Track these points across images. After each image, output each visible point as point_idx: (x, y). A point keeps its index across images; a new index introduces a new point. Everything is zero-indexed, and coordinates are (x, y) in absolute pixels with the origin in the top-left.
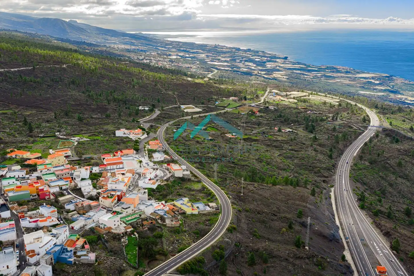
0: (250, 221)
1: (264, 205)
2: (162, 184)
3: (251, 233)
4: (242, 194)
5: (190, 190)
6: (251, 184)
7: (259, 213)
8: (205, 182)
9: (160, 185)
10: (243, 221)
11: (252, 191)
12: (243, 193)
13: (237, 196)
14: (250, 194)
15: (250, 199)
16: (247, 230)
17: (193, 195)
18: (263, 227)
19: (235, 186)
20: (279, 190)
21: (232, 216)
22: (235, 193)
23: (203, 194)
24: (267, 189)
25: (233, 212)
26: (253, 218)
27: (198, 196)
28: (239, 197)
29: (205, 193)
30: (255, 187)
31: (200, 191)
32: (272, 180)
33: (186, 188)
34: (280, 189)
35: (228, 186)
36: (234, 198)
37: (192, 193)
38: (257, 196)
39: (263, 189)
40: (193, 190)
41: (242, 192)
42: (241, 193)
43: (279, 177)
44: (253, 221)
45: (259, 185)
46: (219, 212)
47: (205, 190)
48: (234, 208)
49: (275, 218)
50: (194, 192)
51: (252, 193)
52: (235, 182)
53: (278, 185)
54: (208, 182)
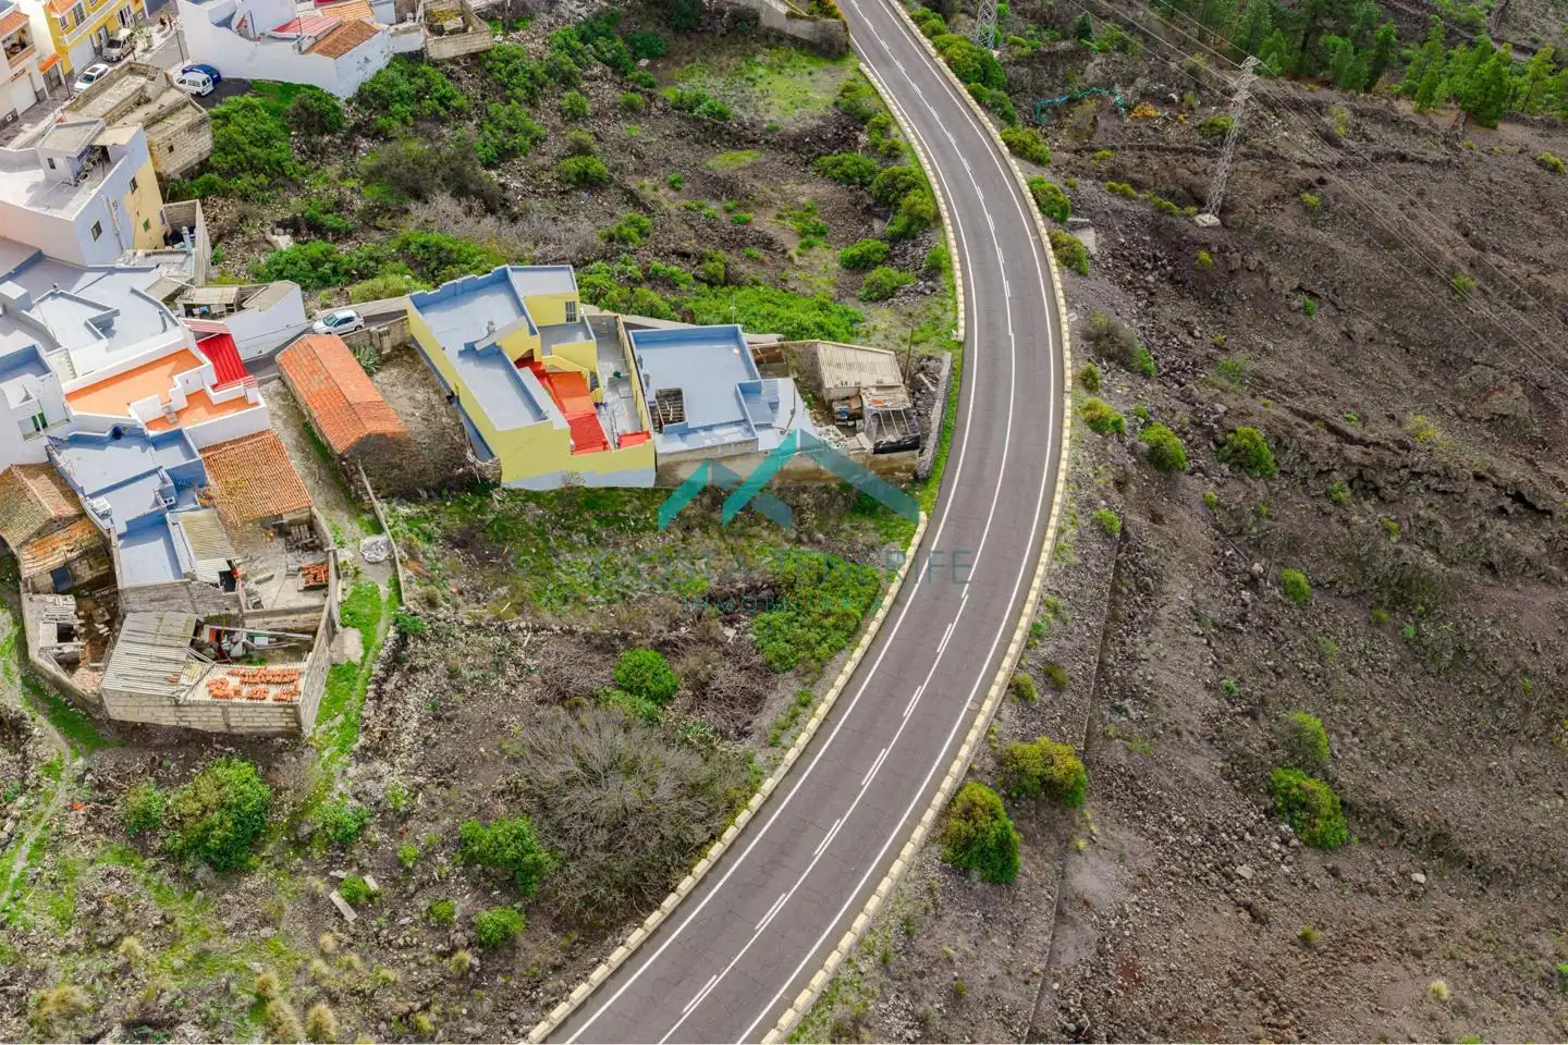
0: (1253, 582)
1: (1406, 345)
2: (446, 49)
3: (1244, 774)
4: (1209, 219)
5: (717, 130)
6: (1298, 106)
7: (1364, 485)
8: (883, 61)
9: (416, 57)
10: (1179, 591)
11: (1307, 197)
12: (1223, 211)
13: (1156, 231)
14: (1286, 223)
15: (1283, 279)
16: (1215, 737)
17: (723, 187)
18: (1390, 658)
19: (1151, 111)
20: (1530, 179)
21: (1058, 551)
22: (1141, 206)
23: (824, 190)
24: (1435, 164)
25: (1077, 481)
26: (1293, 545)
27: (766, 204)
28: (1180, 246)
29: (848, 179)
30: (1330, 139)
31: (804, 148)
32: (1460, 70)
33: (682, 107)
34: (1541, 164)
35: (1090, 106)
36: (1125, 264)
37: (724, 162)
38: (1353, 254)
39: (1403, 158)
40: (740, 139)
41: (1216, 192)
42: (1201, 203)
43: (1500, 41)
44: (1290, 589)
45: (1361, 114)
46: (920, 480)
47: (863, 138)
48: (1097, 424)
49: (1530, 544)
50: (747, 157)
51: (1308, 209)
52: (1160, 73)
53: (1515, 119)
54: (908, 59)
